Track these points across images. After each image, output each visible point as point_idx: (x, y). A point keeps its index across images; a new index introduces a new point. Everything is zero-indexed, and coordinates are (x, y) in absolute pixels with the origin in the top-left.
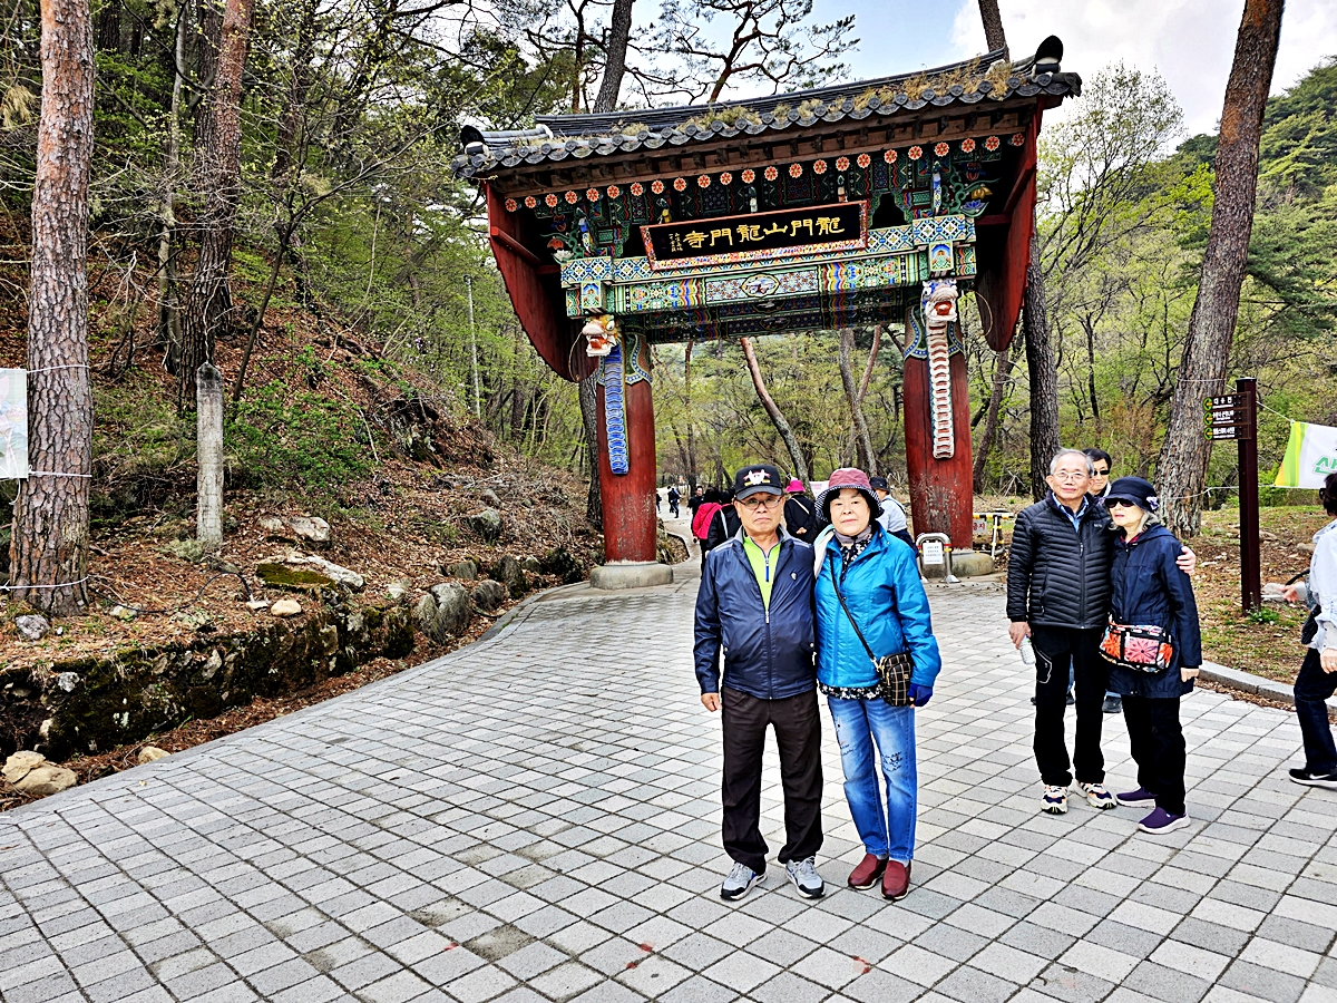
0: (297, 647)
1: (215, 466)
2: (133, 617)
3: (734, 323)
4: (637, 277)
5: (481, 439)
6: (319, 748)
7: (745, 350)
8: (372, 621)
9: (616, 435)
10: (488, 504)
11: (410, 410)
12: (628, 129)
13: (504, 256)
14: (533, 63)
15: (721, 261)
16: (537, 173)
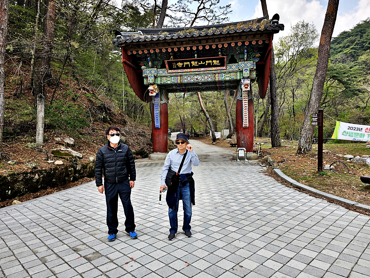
0: (61, 174)
1: (42, 123)
2: (14, 164)
3: (191, 88)
4: (164, 74)
5: (123, 117)
6: (61, 202)
7: (198, 95)
8: (84, 167)
9: (157, 118)
10: (123, 135)
11: (103, 108)
12: (163, 33)
13: (126, 67)
14: (143, 13)
15: (187, 71)
16: (136, 44)
